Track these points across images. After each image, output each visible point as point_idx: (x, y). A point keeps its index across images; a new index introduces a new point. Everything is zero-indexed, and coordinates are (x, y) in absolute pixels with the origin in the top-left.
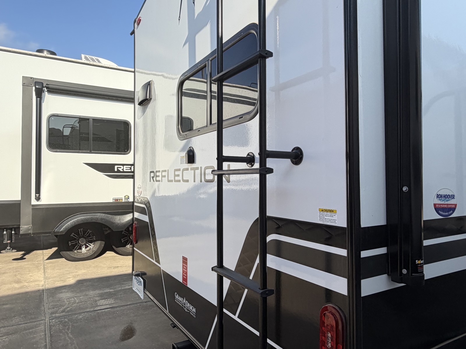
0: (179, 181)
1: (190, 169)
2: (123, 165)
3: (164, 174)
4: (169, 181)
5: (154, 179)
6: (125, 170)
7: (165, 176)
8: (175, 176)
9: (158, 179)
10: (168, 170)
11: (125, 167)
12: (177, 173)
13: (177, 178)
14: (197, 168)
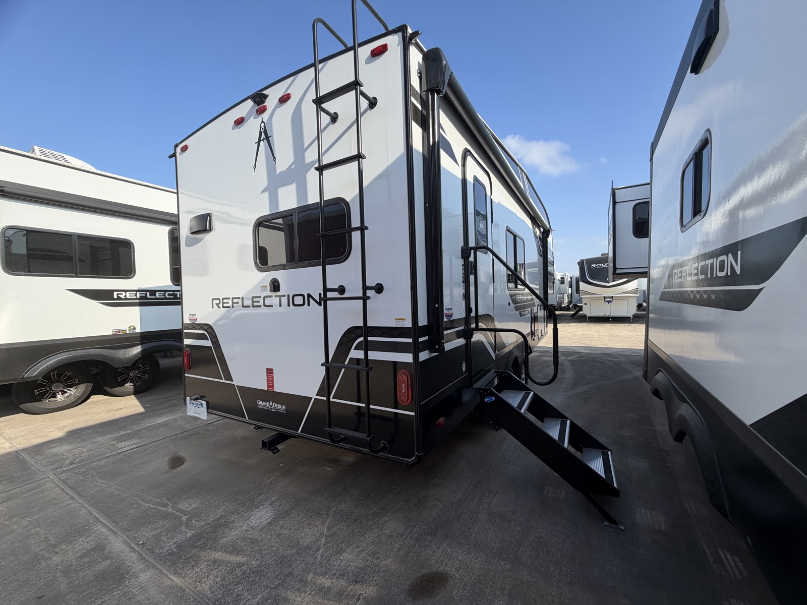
0: (260, 306)
1: (274, 296)
2: (126, 291)
3: (235, 301)
4: (243, 306)
5: (221, 305)
6: (128, 297)
7: (238, 303)
8: (253, 302)
9: (225, 305)
10: (242, 298)
11: (128, 293)
12: (255, 300)
13: (255, 304)
14: (284, 296)
